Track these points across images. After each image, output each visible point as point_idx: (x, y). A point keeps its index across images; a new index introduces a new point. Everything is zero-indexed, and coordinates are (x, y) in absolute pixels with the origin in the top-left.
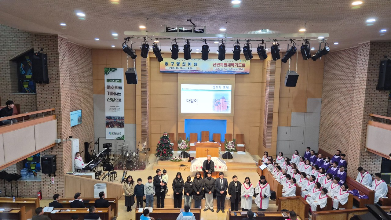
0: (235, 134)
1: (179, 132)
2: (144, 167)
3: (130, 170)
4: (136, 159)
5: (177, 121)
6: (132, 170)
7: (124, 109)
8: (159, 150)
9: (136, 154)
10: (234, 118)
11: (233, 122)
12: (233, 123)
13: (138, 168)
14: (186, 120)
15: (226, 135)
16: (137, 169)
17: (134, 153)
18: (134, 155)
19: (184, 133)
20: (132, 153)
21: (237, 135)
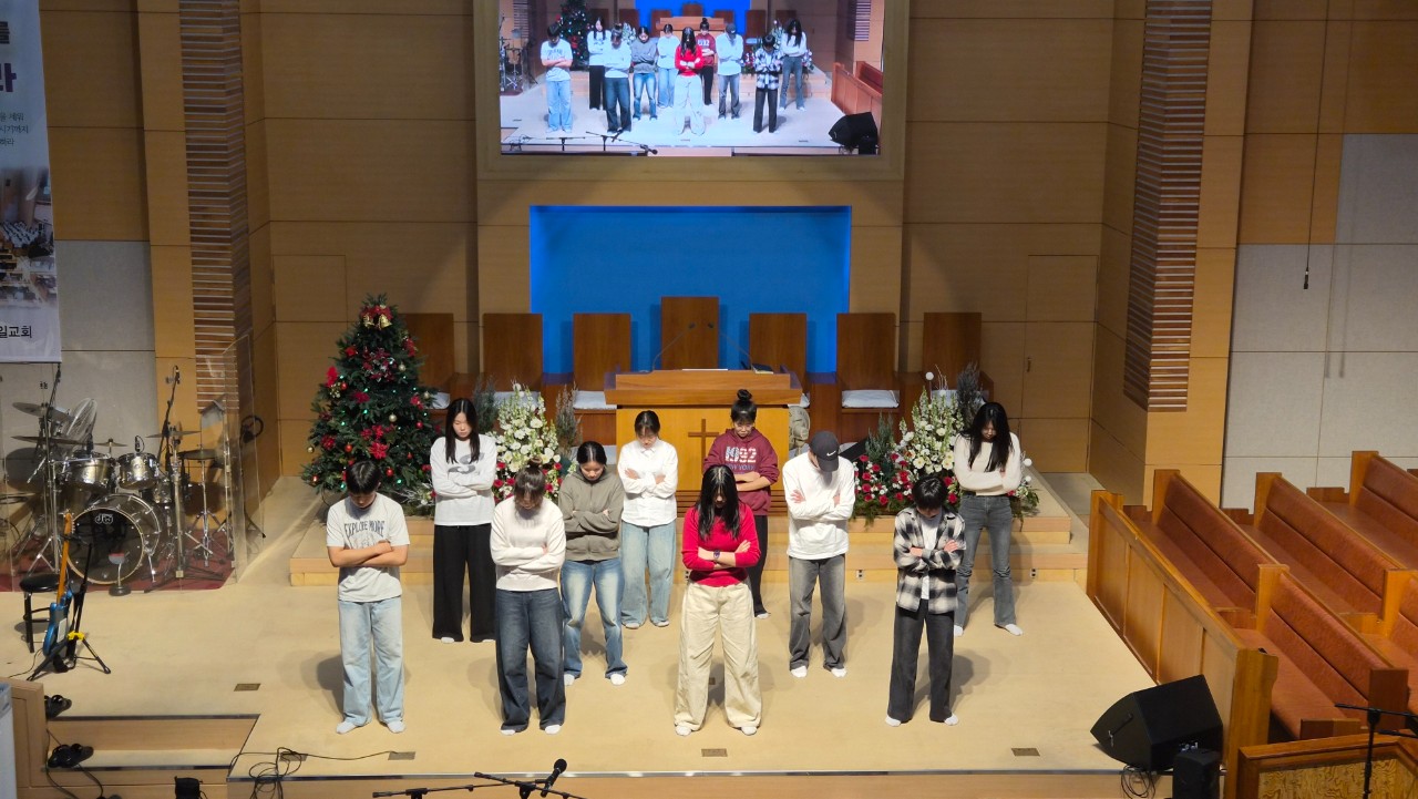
0: (916, 315)
1: (489, 303)
2: (218, 569)
3: (114, 591)
4: (159, 508)
5: (472, 225)
6: (127, 591)
7: (48, 127)
8: (335, 432)
9: (152, 471)
10: (906, 192)
11: (901, 224)
12: (898, 234)
13: (173, 571)
14: (541, 210)
15: (846, 323)
16: (168, 582)
17: (138, 461)
18: (139, 474)
19: (530, 311)
20: (126, 462)
21: (933, 321)
